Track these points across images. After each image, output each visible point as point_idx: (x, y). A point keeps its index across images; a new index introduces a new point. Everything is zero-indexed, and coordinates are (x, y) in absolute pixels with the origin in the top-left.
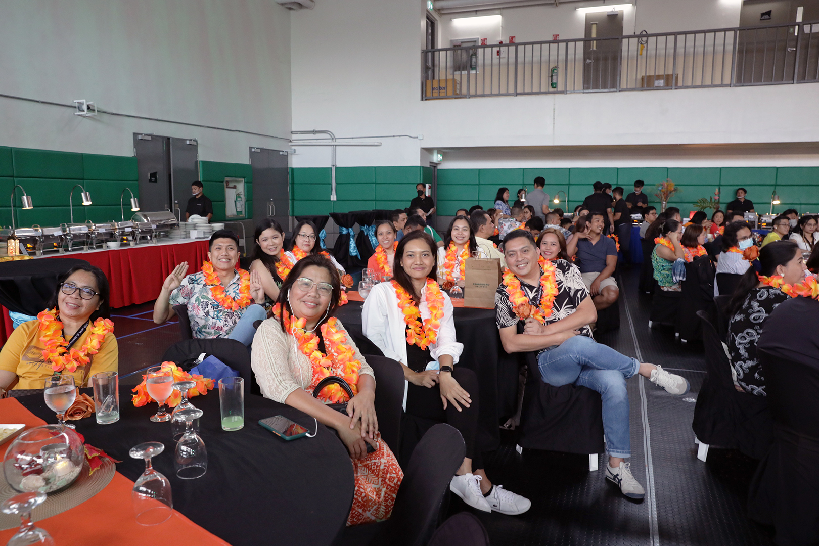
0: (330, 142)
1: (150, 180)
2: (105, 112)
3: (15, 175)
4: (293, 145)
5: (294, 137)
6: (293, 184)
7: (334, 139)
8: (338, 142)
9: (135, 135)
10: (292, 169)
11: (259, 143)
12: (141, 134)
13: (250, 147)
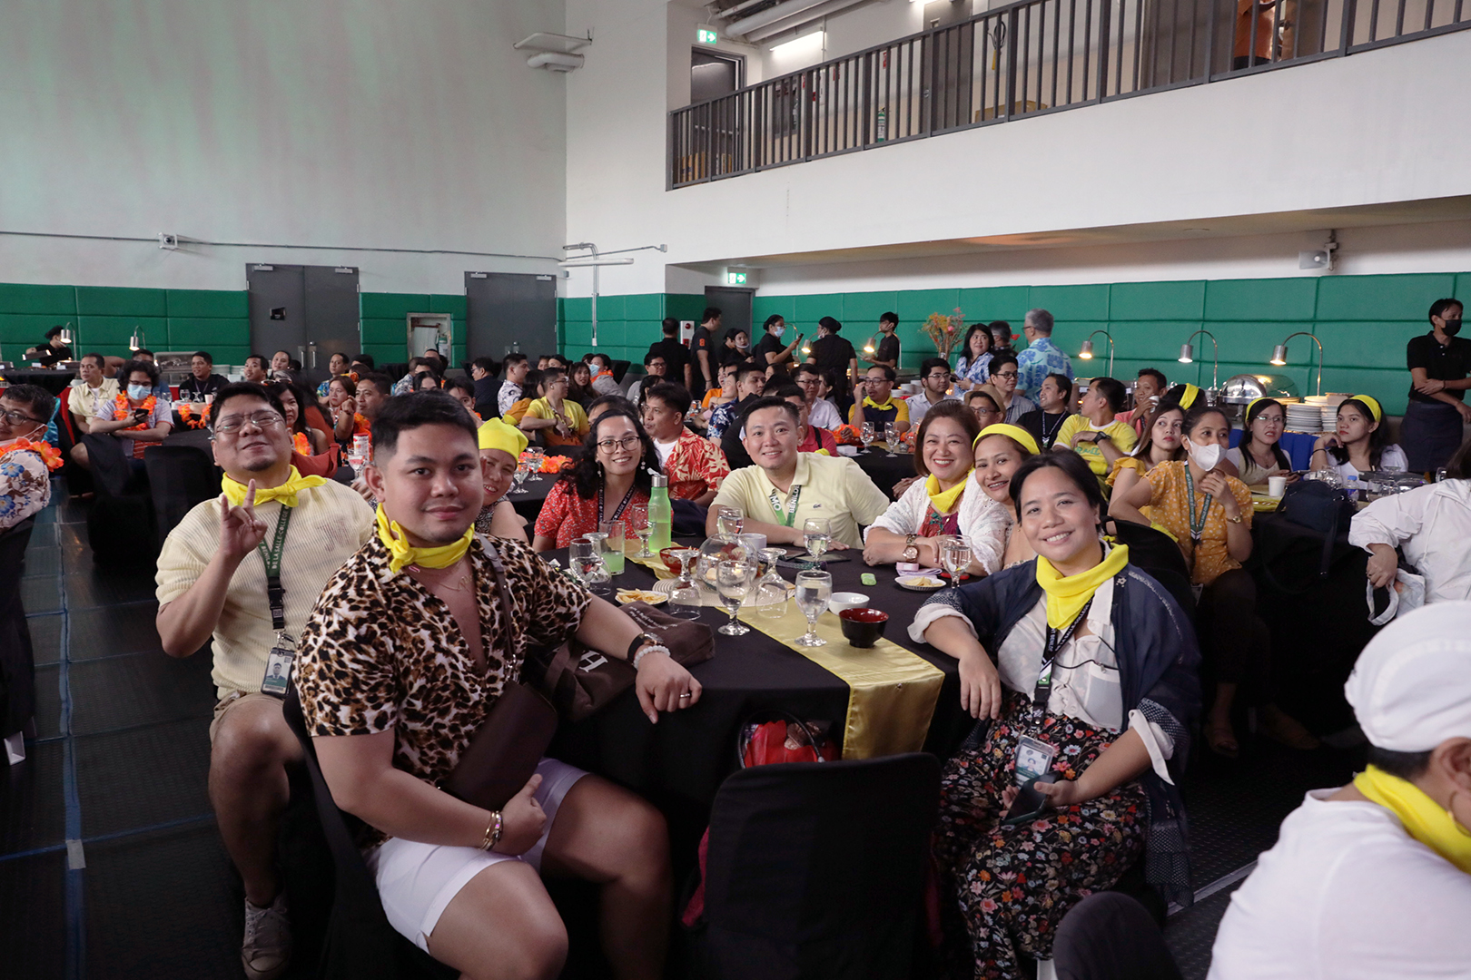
0: (591, 260)
1: (273, 318)
2: (202, 243)
3: (78, 313)
4: (567, 266)
5: (570, 253)
6: (562, 321)
7: (596, 255)
8: (602, 259)
9: (249, 266)
10: (562, 300)
11: (481, 267)
12: (258, 265)
13: (465, 273)
